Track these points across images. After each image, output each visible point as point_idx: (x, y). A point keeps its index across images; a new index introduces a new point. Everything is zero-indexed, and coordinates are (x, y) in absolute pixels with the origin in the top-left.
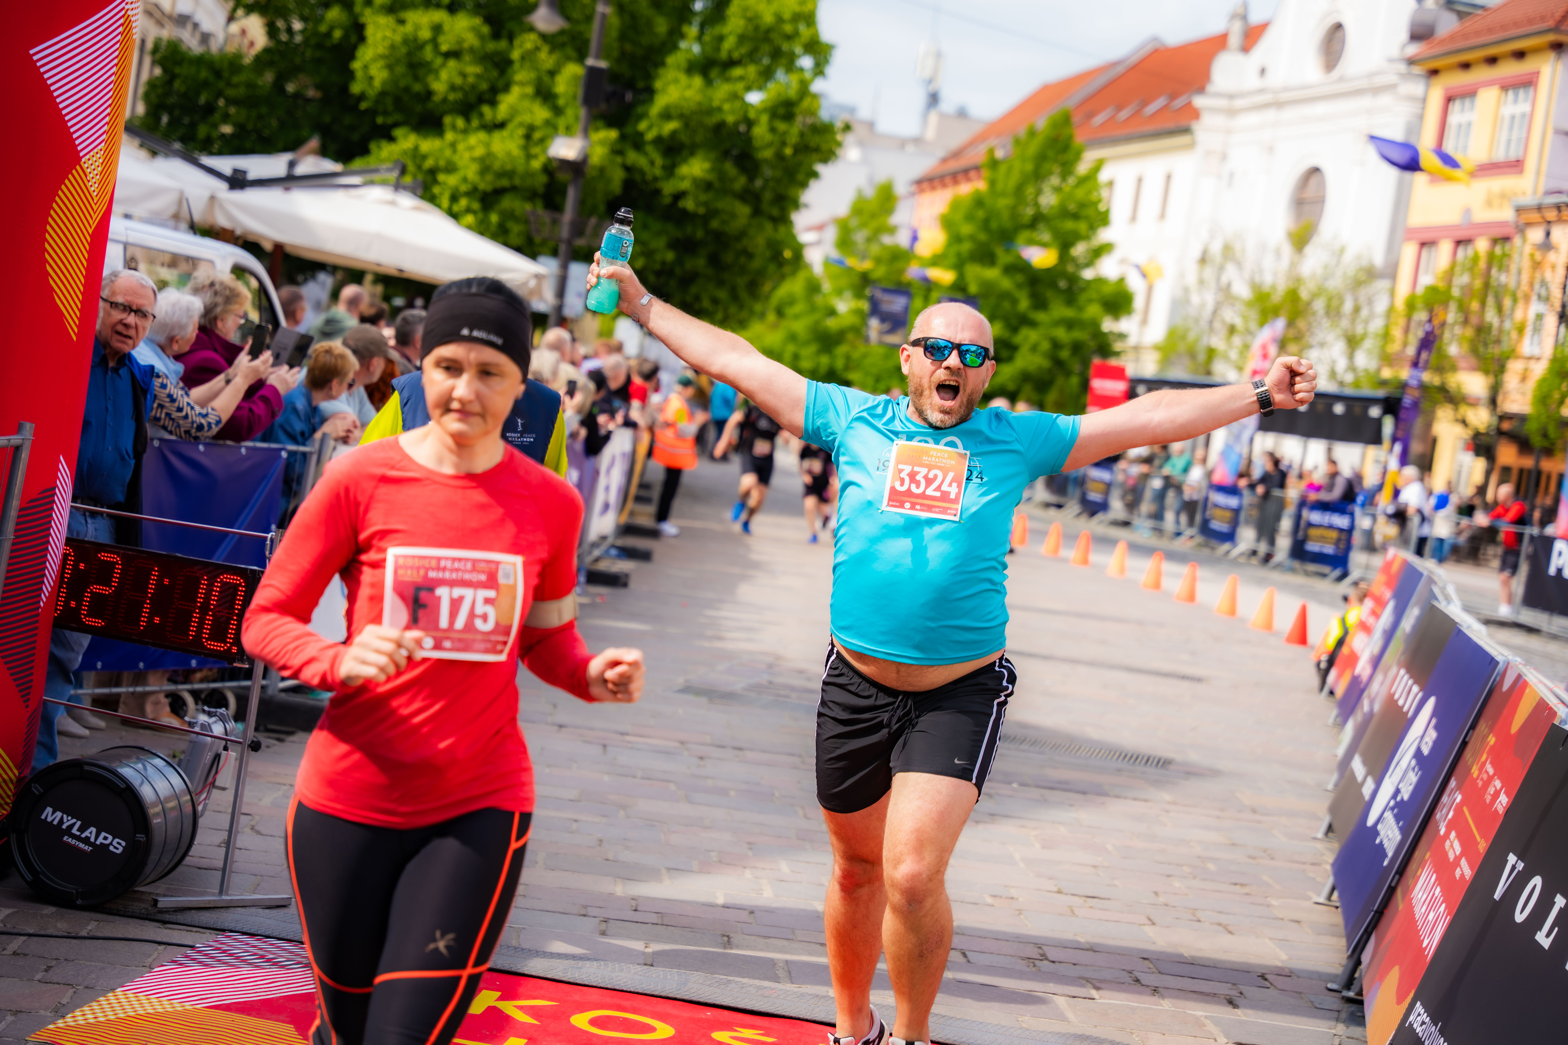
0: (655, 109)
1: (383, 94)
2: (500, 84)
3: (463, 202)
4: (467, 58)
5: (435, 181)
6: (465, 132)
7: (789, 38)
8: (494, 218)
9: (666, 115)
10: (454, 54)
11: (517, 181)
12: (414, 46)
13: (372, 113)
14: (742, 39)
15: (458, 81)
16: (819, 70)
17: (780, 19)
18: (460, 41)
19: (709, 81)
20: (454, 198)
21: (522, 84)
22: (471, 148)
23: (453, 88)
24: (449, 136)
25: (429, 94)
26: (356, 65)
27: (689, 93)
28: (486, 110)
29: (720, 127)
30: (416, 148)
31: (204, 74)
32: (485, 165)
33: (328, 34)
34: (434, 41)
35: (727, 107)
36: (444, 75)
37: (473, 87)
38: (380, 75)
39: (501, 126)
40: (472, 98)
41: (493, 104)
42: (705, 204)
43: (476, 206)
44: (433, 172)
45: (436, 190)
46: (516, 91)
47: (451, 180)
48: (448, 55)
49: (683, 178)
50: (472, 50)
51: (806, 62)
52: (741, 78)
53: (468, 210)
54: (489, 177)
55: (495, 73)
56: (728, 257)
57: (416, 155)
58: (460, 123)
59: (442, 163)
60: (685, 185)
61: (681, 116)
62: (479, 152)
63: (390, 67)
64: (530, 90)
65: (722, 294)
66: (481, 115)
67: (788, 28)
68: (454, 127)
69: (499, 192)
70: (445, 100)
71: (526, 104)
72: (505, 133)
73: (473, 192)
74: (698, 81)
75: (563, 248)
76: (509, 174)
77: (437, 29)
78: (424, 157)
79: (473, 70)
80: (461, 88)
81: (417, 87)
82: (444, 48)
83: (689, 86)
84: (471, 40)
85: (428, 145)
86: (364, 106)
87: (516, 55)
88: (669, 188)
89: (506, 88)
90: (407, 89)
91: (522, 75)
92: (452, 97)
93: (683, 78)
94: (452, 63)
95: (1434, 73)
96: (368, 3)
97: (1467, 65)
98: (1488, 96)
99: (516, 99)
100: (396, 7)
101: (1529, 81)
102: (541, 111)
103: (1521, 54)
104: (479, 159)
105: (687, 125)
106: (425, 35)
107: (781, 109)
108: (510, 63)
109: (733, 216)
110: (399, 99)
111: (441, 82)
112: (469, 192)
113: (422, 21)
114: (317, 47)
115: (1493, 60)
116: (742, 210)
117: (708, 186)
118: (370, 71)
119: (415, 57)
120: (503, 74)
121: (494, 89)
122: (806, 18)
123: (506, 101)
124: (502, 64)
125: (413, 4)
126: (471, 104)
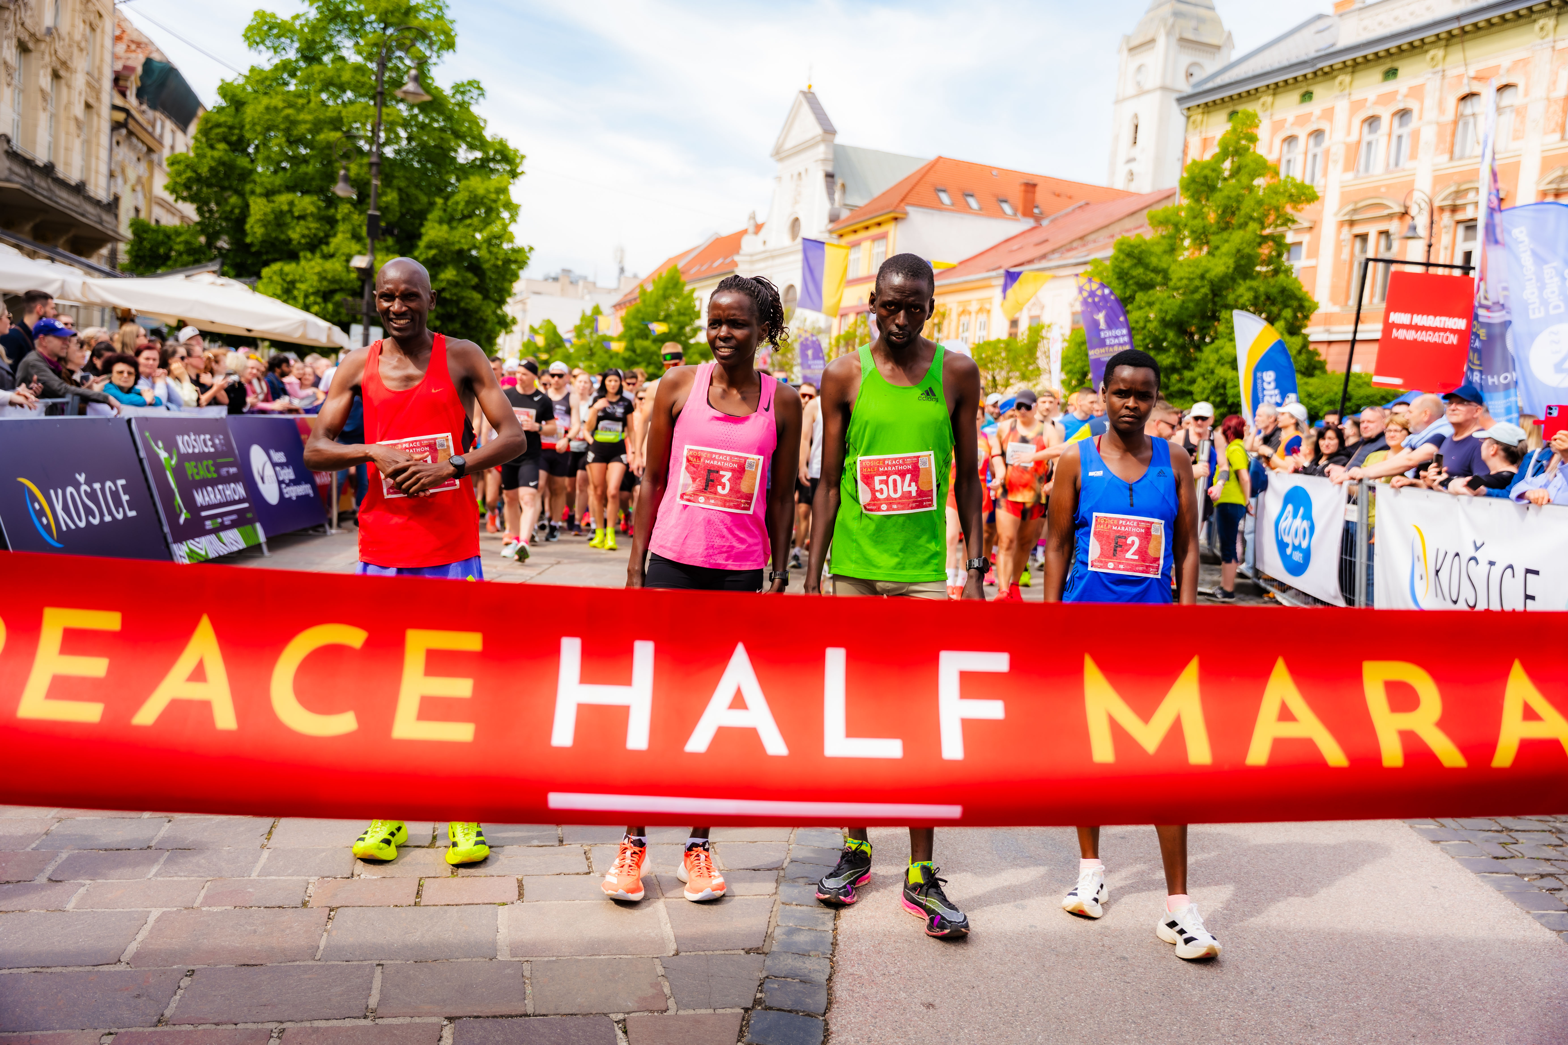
0: (422, 244)
1: (263, 242)
2: (332, 233)
3: (312, 298)
4: (310, 219)
5: (294, 287)
6: (310, 260)
7: (495, 201)
8: (330, 307)
9: (430, 246)
10: (302, 217)
11: (343, 285)
12: (280, 214)
13: (259, 251)
14: (468, 203)
15: (306, 232)
16: (513, 219)
17: (488, 191)
18: (305, 209)
19: (452, 228)
20: (306, 296)
21: (343, 232)
22: (313, 268)
23: (303, 236)
24: (303, 263)
25: (290, 240)
26: (247, 227)
27: (440, 234)
28: (324, 248)
29: (460, 252)
30: (281, 270)
31: (161, 237)
32: (322, 277)
33: (232, 212)
34: (290, 211)
35: (463, 241)
36: (298, 229)
37: (315, 235)
38: (259, 231)
39: (332, 256)
40: (316, 242)
41: (327, 244)
42: (455, 294)
43: (319, 300)
44: (293, 283)
45: (296, 293)
46: (340, 236)
47: (302, 286)
48: (299, 218)
49: (442, 281)
50: (312, 214)
51: (505, 215)
52: (470, 225)
53: (315, 303)
54: (325, 283)
55: (328, 227)
56: (473, 323)
57: (281, 273)
58: (309, 255)
59: (297, 277)
60: (443, 285)
61: (438, 247)
62: (318, 269)
63: (265, 226)
64: (349, 235)
66: (322, 251)
67: (493, 196)
68: (305, 258)
69: (333, 292)
70: (299, 243)
71: (347, 242)
72: (334, 260)
73: (316, 293)
74: (445, 227)
75: (365, 319)
76: (334, 281)
77: (291, 204)
78: (287, 275)
79: (314, 225)
80: (308, 236)
81: (283, 237)
82: (296, 214)
83: (440, 230)
84: (311, 209)
85: (289, 268)
86: (254, 249)
87: (339, 217)
89: (335, 235)
90: (276, 238)
91: (341, 227)
92: (303, 241)
93: (436, 225)
94: (302, 222)
95: (841, 236)
96: (253, 192)
97: (855, 231)
98: (866, 245)
99: (340, 240)
100: (269, 194)
101: (884, 236)
102: (356, 247)
103: (879, 224)
104: (319, 274)
105: (441, 251)
106: (285, 208)
107: (493, 241)
108: (337, 221)
109: (472, 299)
110: (273, 245)
111: (296, 233)
112: (314, 294)
113: (283, 200)
114: (227, 219)
115: (867, 228)
116: (477, 296)
117: (456, 284)
118: (255, 230)
119: (279, 220)
120: (332, 227)
121: (327, 236)
122: (503, 190)
123: (335, 242)
124: (332, 222)
125: (279, 192)
126: (315, 244)
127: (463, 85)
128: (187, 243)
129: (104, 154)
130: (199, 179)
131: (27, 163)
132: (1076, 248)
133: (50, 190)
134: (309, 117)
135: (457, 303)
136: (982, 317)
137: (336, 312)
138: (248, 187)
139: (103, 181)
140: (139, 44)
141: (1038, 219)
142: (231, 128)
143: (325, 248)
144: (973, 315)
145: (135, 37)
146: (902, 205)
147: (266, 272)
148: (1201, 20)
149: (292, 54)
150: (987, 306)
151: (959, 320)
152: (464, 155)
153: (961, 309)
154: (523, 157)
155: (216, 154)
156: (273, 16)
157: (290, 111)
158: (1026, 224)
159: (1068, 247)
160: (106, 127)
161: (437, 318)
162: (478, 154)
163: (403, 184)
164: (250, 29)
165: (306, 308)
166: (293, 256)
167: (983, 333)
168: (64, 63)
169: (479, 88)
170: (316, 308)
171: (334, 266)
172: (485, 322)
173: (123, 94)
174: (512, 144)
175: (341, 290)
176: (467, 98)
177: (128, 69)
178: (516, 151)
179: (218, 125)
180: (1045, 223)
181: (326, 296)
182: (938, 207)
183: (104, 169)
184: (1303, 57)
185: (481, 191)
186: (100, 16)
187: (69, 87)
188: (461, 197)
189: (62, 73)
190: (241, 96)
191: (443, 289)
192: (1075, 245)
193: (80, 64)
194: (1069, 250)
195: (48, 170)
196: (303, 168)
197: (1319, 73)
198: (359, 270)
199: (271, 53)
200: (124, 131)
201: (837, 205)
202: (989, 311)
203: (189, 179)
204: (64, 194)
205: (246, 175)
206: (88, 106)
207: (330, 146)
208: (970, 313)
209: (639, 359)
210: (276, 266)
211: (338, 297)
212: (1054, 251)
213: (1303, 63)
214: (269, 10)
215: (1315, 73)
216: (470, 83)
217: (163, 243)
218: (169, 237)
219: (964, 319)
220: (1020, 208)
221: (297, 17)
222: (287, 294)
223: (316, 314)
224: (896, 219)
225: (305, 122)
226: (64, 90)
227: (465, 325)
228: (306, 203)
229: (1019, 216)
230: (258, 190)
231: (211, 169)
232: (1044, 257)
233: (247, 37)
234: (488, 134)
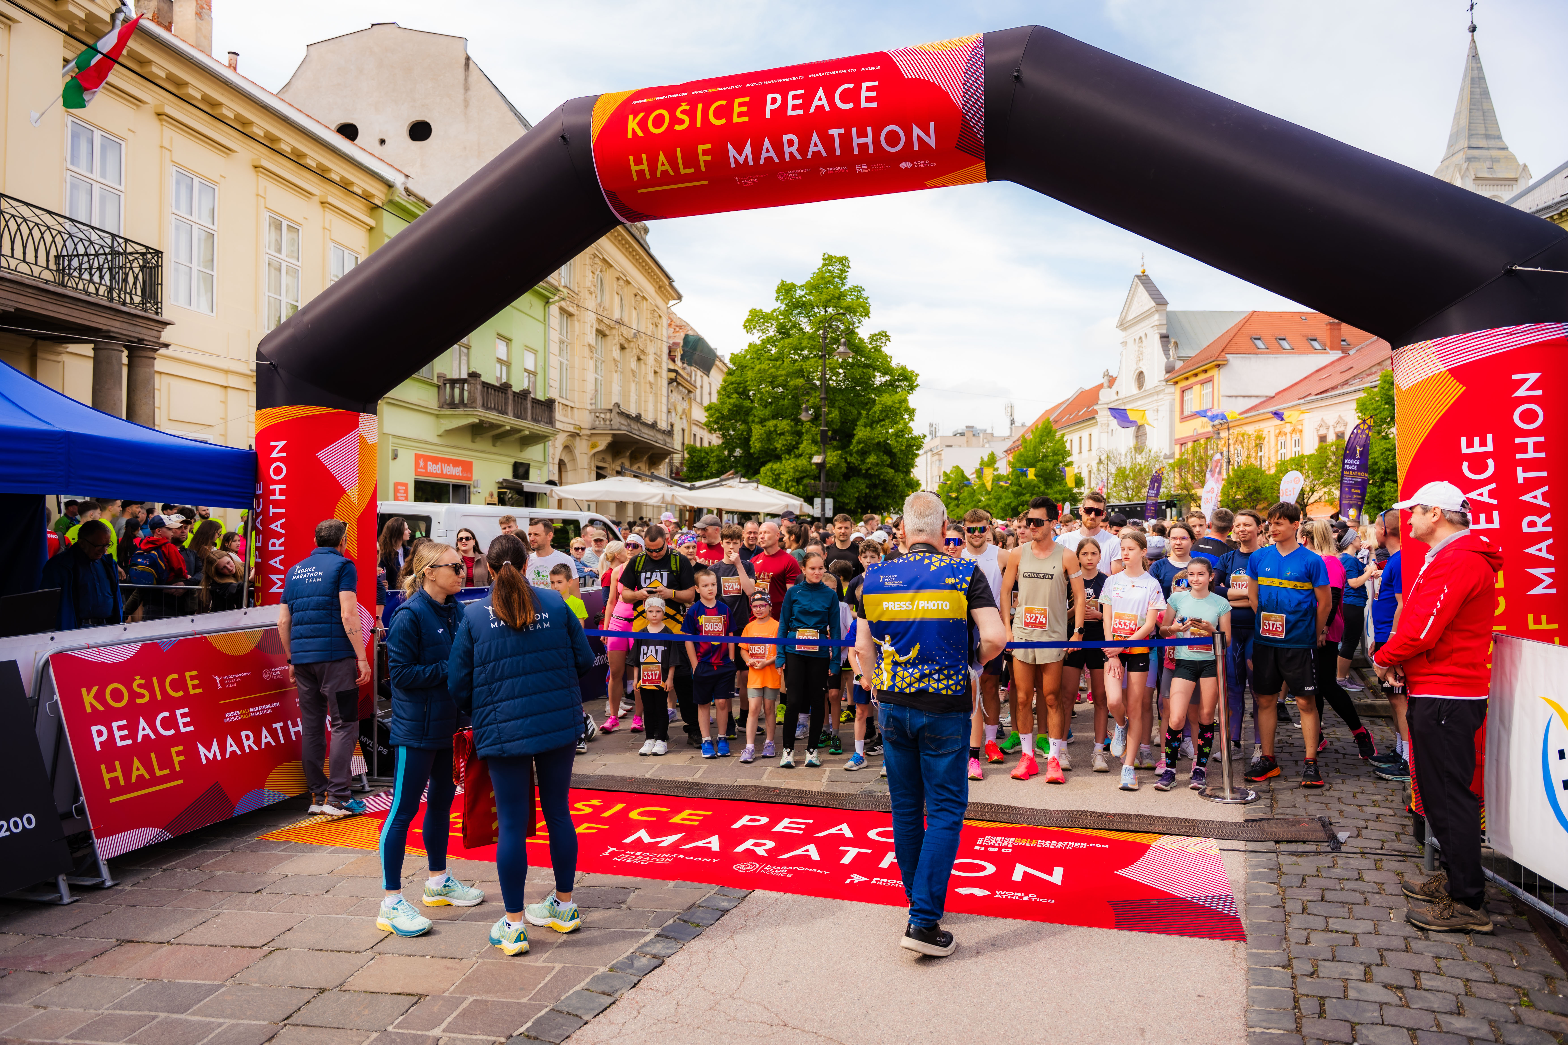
0: (854, 441)
1: (760, 451)
2: (800, 441)
3: (790, 483)
4: (787, 434)
5: (780, 478)
6: (788, 460)
7: (899, 408)
8: (801, 487)
9: (859, 442)
10: (782, 434)
11: (808, 474)
12: (769, 433)
13: (758, 458)
14: (881, 412)
15: (785, 442)
16: (911, 418)
17: (894, 403)
18: (783, 429)
20: (787, 483)
21: (807, 441)
22: (790, 464)
23: (783, 445)
24: (784, 462)
25: (776, 448)
26: (751, 443)
27: (865, 433)
29: (878, 443)
31: (703, 454)
32: (795, 470)
33: (742, 434)
34: (775, 430)
35: (880, 436)
36: (780, 441)
37: (790, 444)
38: (758, 445)
39: (801, 455)
41: (798, 448)
42: (877, 471)
43: (794, 484)
44: (779, 475)
45: (781, 481)
46: (805, 442)
47: (784, 477)
48: (781, 434)
49: (868, 463)
50: (788, 431)
51: (906, 416)
52: (884, 425)
53: (792, 486)
54: (797, 474)
55: (797, 438)
56: (889, 488)
57: (771, 469)
58: (787, 457)
59: (781, 472)
60: (869, 466)
61: (864, 442)
62: (793, 465)
63: (761, 442)
64: (810, 443)
65: (889, 501)
66: (795, 453)
67: (897, 405)
68: (785, 458)
69: (802, 479)
70: (781, 450)
71: (809, 446)
72: (802, 459)
74: (868, 429)
75: (822, 495)
76: (803, 471)
77: (776, 426)
78: (775, 471)
79: (789, 438)
80: (786, 445)
81: (771, 447)
82: (779, 432)
83: (865, 431)
84: (787, 428)
85: (776, 466)
86: (755, 457)
87: (804, 431)
88: (864, 467)
89: (802, 443)
90: (768, 448)
91: (805, 437)
92: (784, 448)
93: (863, 428)
94: (782, 437)
95: (1176, 383)
96: (753, 421)
97: (1187, 379)
98: (1197, 388)
99: (805, 445)
100: (762, 422)
101: (1210, 380)
102: (814, 448)
103: (1205, 371)
104: (794, 468)
105: (866, 444)
106: (772, 429)
107: (899, 434)
108: (803, 433)
109: (888, 473)
110: (766, 452)
111: (779, 444)
112: (791, 480)
113: (771, 424)
114: (739, 439)
115: (1196, 375)
116: (891, 471)
117: (877, 464)
118: (756, 445)
119: (769, 436)
120: (800, 437)
121: (798, 443)
122: (904, 401)
123: (802, 446)
124: (799, 434)
125: (768, 420)
126: (791, 449)
127: (876, 335)
128: (717, 456)
129: (664, 400)
130: (723, 417)
131: (628, 416)
132: (1375, 372)
133: (639, 430)
134: (783, 372)
135: (879, 476)
136: (1296, 436)
137: (805, 490)
138: (750, 419)
139: (664, 416)
140: (680, 327)
141: (1344, 350)
142: (739, 384)
143: (796, 451)
144: (1288, 435)
145: (678, 323)
146: (1223, 354)
147: (763, 470)
148: (1494, 160)
149: (772, 332)
150: (1300, 427)
151: (1277, 440)
152: (879, 379)
153: (1277, 431)
154: (917, 375)
155: (732, 401)
156: (761, 311)
157: (773, 370)
158: (1337, 354)
159: (1368, 372)
160: (665, 383)
161: (867, 487)
162: (888, 378)
163: (841, 405)
164: (748, 321)
165: (787, 490)
166: (778, 458)
167: (1298, 449)
168: (643, 351)
169: (886, 336)
170: (792, 490)
171: (802, 462)
172: (897, 486)
173: (674, 361)
174: (909, 368)
175: (807, 476)
176: (878, 344)
177: (676, 344)
178: (912, 372)
179: (732, 383)
180: (1351, 352)
181: (798, 481)
182: (1255, 352)
183: (665, 409)
184: (1549, 203)
185: (889, 403)
186: (660, 317)
187: (645, 364)
188: (877, 408)
189: (642, 357)
190: (744, 363)
191: (869, 468)
192: (1374, 370)
193: (651, 349)
194: (1368, 375)
195: (638, 419)
196: (781, 402)
197: (1564, 214)
198: (817, 464)
199: (760, 334)
200: (675, 384)
201: (1171, 359)
202: (1301, 431)
203: (717, 418)
204: (646, 430)
205: (748, 412)
206: (655, 372)
207: (796, 388)
208: (1285, 435)
209: (1025, 492)
210: (769, 466)
211: (805, 481)
212: (1354, 377)
213: (1549, 207)
214: (758, 309)
215: (1560, 214)
216: (880, 334)
217: (704, 458)
218: (707, 454)
219: (1281, 439)
220: (1328, 344)
221: (774, 311)
222: (775, 483)
223: (793, 493)
224: (1218, 366)
225: (781, 376)
226: (643, 366)
227: (884, 490)
228: (784, 425)
229: (1328, 350)
230: (757, 420)
231: (729, 410)
232: (1346, 383)
233: (746, 327)
234: (893, 364)
